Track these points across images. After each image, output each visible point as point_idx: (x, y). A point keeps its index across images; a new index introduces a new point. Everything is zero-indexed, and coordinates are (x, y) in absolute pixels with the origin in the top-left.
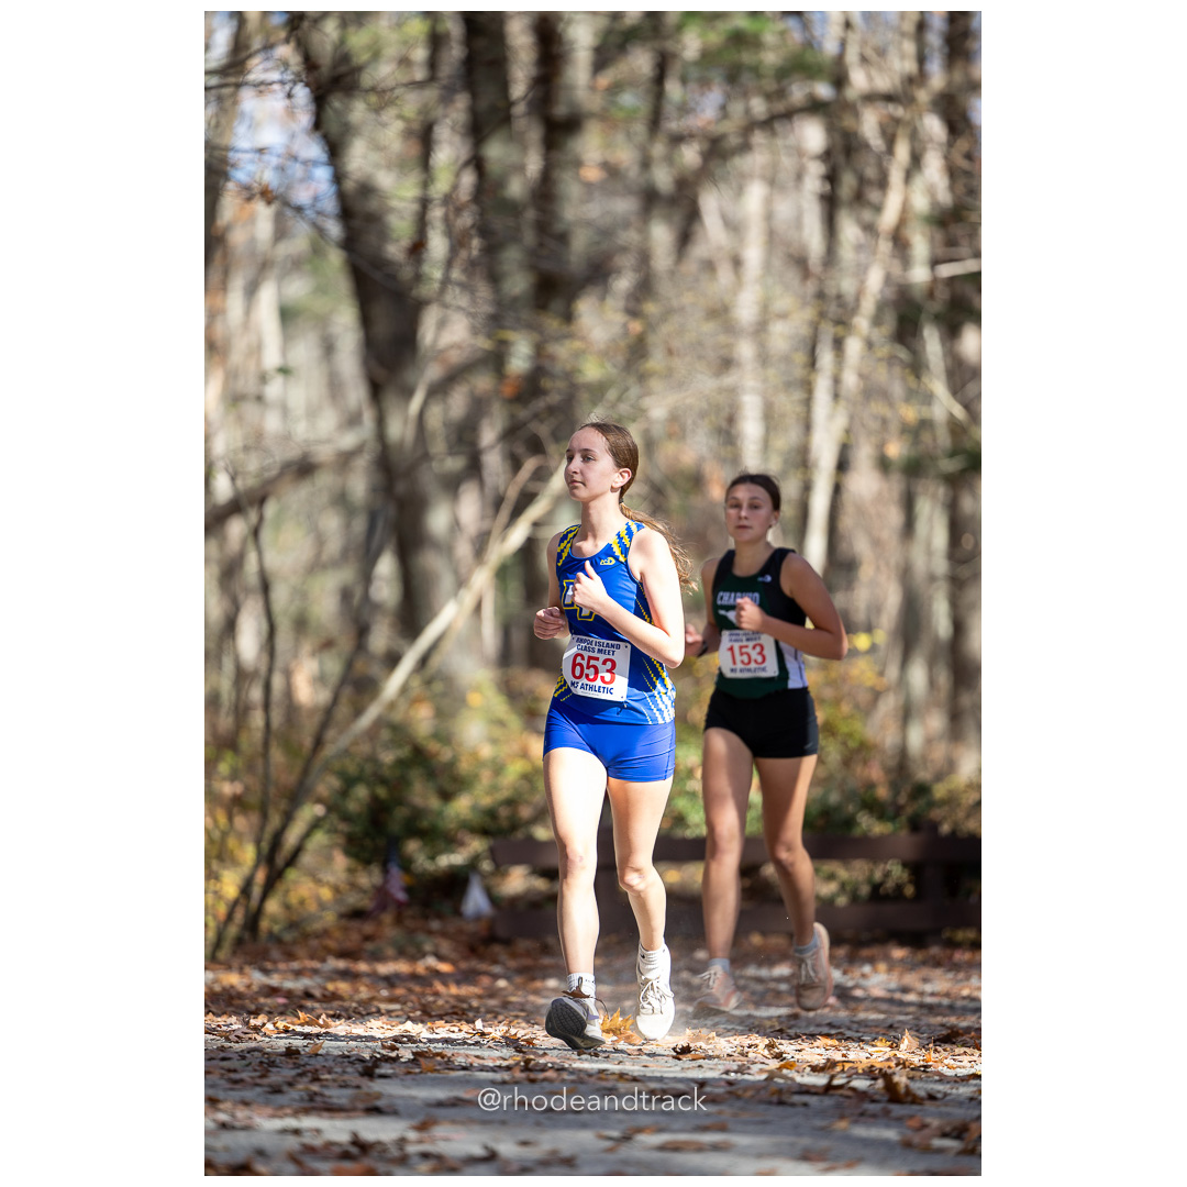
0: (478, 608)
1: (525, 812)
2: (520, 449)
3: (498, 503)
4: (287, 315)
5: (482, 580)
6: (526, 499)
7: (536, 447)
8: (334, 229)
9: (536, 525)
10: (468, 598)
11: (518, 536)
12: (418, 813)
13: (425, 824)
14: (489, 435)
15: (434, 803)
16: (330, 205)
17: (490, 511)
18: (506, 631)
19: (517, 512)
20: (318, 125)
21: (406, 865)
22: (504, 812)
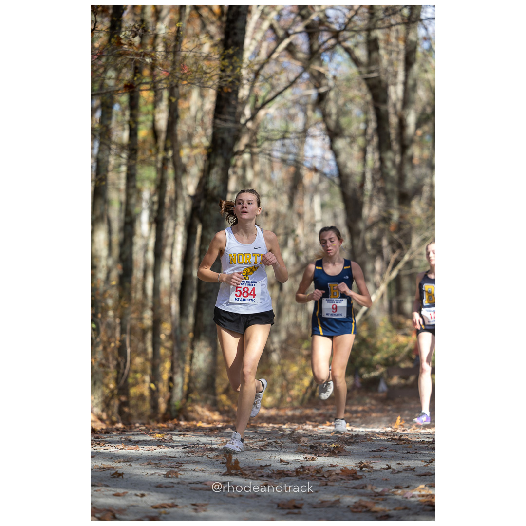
0: (382, 296)
1: (397, 359)
2: (395, 248)
3: (388, 263)
4: (323, 206)
5: (383, 287)
6: (397, 262)
7: (400, 246)
8: (337, 180)
9: (400, 271)
10: (379, 293)
11: (395, 273)
12: (364, 360)
13: (366, 363)
14: (385, 242)
15: (369, 356)
16: (335, 172)
17: (385, 266)
18: (390, 302)
19: (394, 266)
20: (332, 148)
21: (361, 376)
22: (391, 359)
